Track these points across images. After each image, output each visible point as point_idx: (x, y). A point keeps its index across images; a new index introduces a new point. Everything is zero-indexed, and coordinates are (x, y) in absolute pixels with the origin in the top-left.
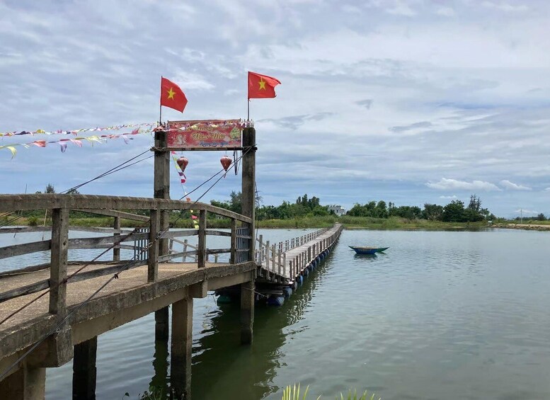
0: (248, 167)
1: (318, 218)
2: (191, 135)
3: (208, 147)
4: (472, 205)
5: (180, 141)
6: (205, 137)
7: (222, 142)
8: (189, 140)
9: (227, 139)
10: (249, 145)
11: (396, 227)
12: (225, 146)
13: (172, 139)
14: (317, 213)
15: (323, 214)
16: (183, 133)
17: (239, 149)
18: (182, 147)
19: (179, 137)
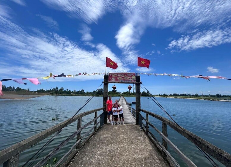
0: (139, 90)
1: (117, 95)
2: (118, 78)
3: (124, 82)
4: (147, 92)
5: (113, 80)
6: (123, 79)
7: (129, 80)
8: (116, 80)
9: (131, 80)
10: (139, 82)
11: (133, 96)
12: (129, 82)
13: (110, 79)
14: (116, 94)
15: (117, 94)
16: (114, 77)
17: (135, 83)
18: (114, 82)
19: (113, 79)
